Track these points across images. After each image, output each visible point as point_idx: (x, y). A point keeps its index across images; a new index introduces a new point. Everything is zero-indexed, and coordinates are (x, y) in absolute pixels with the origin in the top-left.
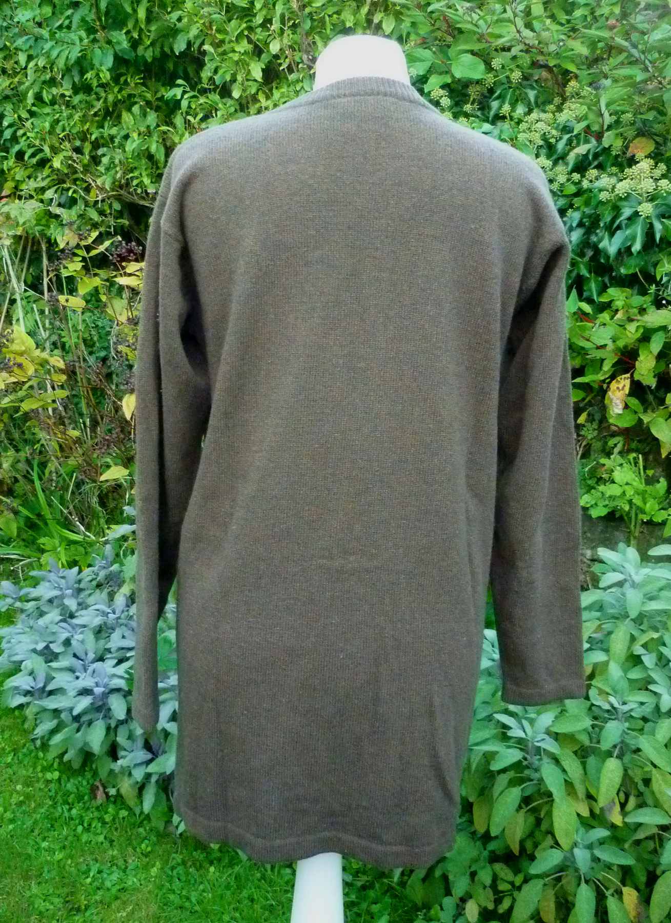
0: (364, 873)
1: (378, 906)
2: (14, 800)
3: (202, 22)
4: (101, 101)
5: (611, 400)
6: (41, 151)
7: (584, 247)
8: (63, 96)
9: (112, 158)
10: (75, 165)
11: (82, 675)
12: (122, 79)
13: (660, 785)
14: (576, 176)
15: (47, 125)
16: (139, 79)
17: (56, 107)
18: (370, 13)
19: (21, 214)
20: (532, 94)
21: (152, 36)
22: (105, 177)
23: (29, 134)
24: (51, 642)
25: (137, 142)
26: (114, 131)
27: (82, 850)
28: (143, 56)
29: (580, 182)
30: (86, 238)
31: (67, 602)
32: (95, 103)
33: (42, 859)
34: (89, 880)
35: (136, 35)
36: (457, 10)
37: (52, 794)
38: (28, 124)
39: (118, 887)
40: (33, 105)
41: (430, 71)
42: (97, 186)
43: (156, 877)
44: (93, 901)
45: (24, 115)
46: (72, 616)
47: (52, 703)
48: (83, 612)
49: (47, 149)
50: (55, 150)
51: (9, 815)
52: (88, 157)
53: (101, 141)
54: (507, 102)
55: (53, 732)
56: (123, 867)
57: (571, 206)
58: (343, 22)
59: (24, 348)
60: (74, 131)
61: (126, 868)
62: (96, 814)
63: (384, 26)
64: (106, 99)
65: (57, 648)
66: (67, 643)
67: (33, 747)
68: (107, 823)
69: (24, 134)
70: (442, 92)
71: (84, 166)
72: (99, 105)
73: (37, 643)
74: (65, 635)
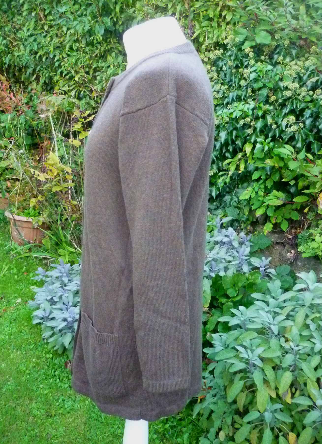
0: (182, 413)
1: (186, 428)
2: (31, 365)
3: (143, 13)
4: (98, 50)
5: (319, 202)
6: (71, 72)
7: (313, 127)
8: (82, 47)
9: (102, 77)
10: (86, 80)
11: (65, 312)
12: (108, 40)
13: (311, 387)
14: (311, 93)
15: (74, 61)
16: (116, 40)
17: (79, 52)
18: (221, 11)
19: (56, 101)
20: (294, 52)
21: (122, 20)
22: (98, 86)
23: (65, 65)
24: (54, 296)
25: (113, 70)
26: (103, 64)
27: (57, 390)
28: (118, 30)
29: (313, 95)
30: (84, 113)
31: (64, 279)
32: (95, 51)
33: (39, 392)
34: (57, 404)
35: (115, 20)
36: (260, 10)
37: (48, 364)
38: (66, 60)
39: (70, 408)
40: (68, 51)
41: (245, 40)
42: (95, 90)
43: (87, 405)
44: (58, 413)
45: (65, 56)
46: (65, 286)
47: (51, 324)
48: (70, 284)
49: (73, 72)
50: (77, 72)
51: (28, 372)
52: (91, 76)
53: (98, 69)
54: (282, 55)
55: (51, 336)
56: (74, 399)
57: (308, 107)
58: (208, 15)
59: (53, 163)
60: (86, 64)
61: (75, 400)
62: (66, 375)
63: (227, 17)
64: (100, 49)
65: (56, 299)
66: (61, 297)
67: (43, 343)
68: (70, 379)
69: (64, 65)
70: (250, 50)
71: (89, 80)
72: (97, 52)
73: (48, 296)
74: (61, 294)
